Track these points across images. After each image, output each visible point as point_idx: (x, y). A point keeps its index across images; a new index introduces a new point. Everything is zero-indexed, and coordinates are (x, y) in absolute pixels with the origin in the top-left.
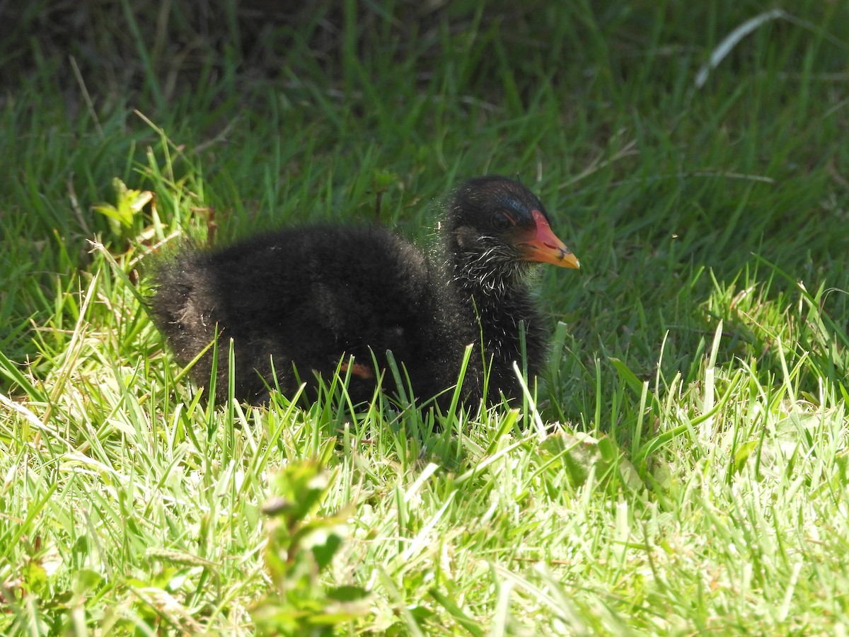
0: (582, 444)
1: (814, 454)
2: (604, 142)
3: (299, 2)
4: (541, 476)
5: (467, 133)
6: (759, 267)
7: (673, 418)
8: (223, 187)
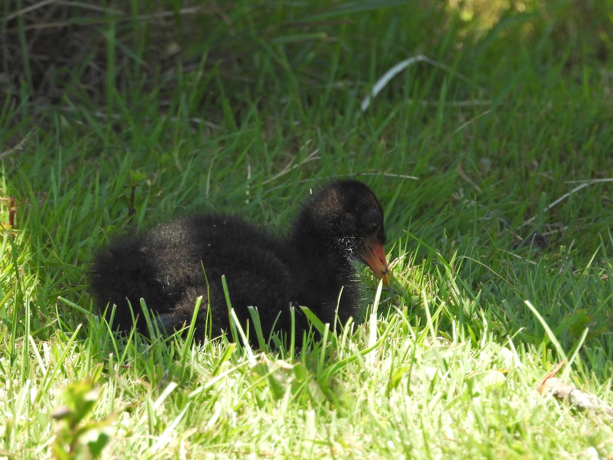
0: (282, 369)
1: (449, 376)
2: (295, 150)
3: (74, 50)
4: (252, 392)
5: (196, 144)
6: (408, 242)
7: (347, 350)
8: (20, 183)
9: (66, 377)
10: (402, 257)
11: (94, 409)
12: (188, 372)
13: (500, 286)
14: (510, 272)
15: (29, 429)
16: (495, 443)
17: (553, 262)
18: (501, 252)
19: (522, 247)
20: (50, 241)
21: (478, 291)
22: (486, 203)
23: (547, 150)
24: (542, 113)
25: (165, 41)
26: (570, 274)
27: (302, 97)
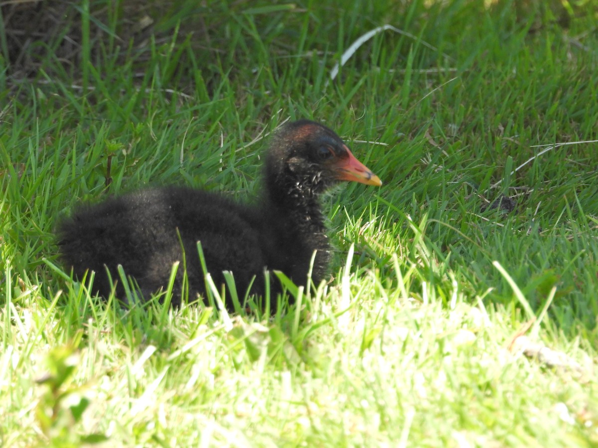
0: (258, 332)
2: (267, 119)
3: (49, 24)
4: (229, 355)
5: (169, 114)
6: (379, 206)
7: (320, 312)
9: (47, 342)
10: (373, 221)
11: (74, 373)
12: (166, 336)
13: (469, 248)
14: (479, 233)
15: (12, 393)
16: (466, 401)
17: (520, 224)
18: (469, 215)
19: (489, 210)
20: (29, 210)
21: (448, 253)
22: (453, 168)
23: (513, 115)
24: (507, 79)
25: (138, 15)
26: (537, 235)
27: (272, 67)
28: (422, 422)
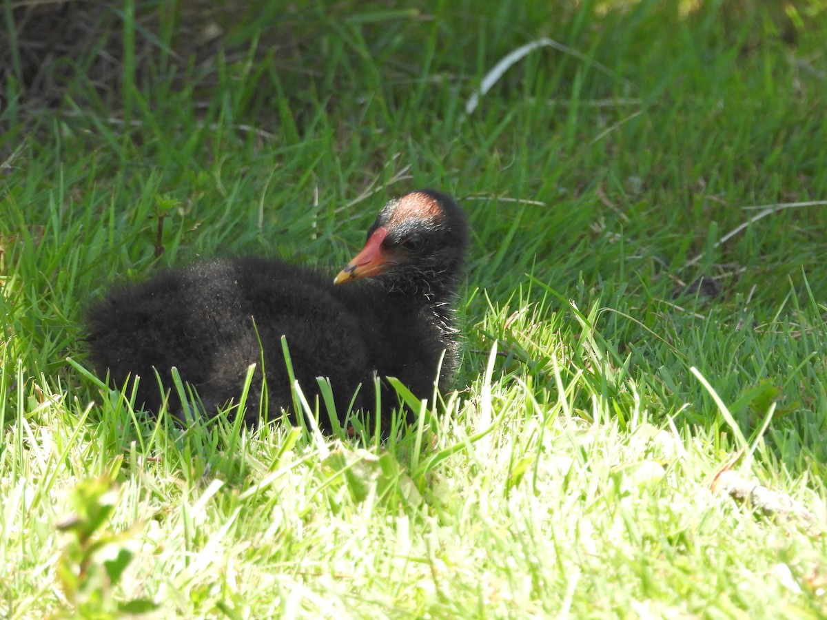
0: (363, 461)
1: (589, 469)
2: (378, 167)
3: (79, 34)
4: (323, 492)
5: (244, 160)
6: (532, 289)
7: (451, 434)
8: (8, 213)
9: (73, 474)
10: (524, 310)
11: (110, 516)
12: (237, 465)
13: (657, 348)
14: (670, 328)
15: (24, 543)
16: (651, 559)
17: (727, 315)
18: (657, 302)
19: (685, 295)
20: (49, 291)
21: (627, 355)
22: (635, 237)
23: (717, 165)
24: (710, 115)
25: (201, 22)
26: (750, 331)
27: (386, 95)
28: (591, 588)
